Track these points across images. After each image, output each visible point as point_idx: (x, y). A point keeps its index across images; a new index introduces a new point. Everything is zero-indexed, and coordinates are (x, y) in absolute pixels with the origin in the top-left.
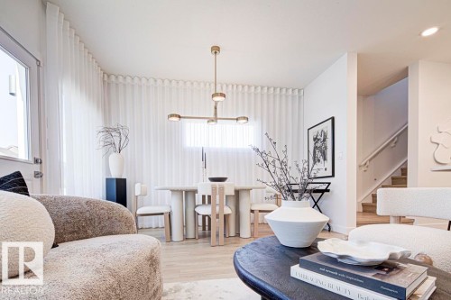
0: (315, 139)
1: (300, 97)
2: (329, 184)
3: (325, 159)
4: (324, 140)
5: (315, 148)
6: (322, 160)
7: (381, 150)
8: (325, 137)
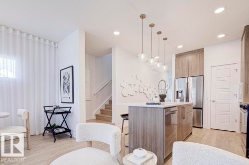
0: (64, 77)
2: (71, 108)
3: (69, 92)
4: (69, 79)
5: (64, 83)
6: (67, 92)
7: (105, 86)
8: (69, 77)
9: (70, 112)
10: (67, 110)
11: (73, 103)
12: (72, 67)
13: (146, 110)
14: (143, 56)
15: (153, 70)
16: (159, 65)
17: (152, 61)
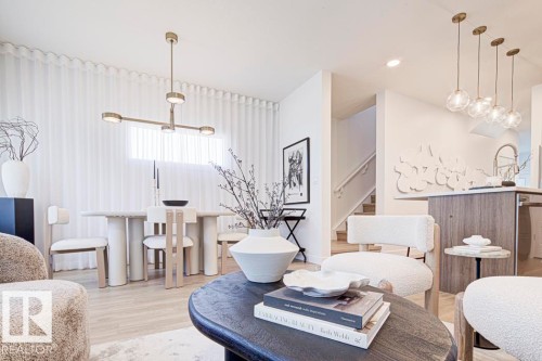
0: (290, 160)
1: (274, 112)
2: (305, 210)
3: (300, 183)
4: (300, 162)
5: (291, 170)
6: (297, 184)
7: (354, 177)
8: (301, 158)
9: (303, 218)
10: (298, 214)
11: (309, 202)
12: (308, 139)
13: (471, 200)
14: (458, 100)
15: (472, 132)
16: (495, 114)
17: (479, 107)
